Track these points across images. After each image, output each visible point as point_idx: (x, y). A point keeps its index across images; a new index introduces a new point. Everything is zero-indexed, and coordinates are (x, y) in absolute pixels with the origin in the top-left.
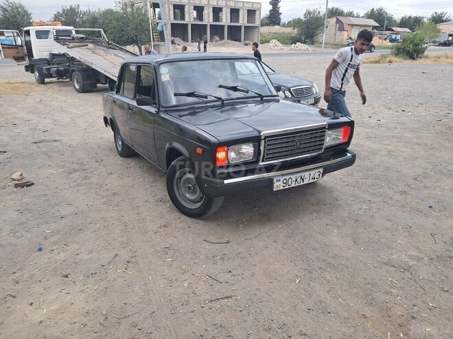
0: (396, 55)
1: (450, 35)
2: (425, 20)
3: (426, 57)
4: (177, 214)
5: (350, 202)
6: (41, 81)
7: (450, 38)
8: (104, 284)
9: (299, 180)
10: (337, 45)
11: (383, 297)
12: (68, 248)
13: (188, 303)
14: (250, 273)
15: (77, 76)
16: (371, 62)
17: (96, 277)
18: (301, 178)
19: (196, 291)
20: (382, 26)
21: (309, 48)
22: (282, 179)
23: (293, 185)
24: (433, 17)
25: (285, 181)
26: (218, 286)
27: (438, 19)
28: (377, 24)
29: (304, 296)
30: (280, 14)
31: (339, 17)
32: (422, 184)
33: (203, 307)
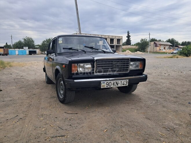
0: (180, 55)
5: (147, 100)
9: (115, 84)
10: (155, 52)
14: (81, 126)
16: (169, 58)
18: (117, 83)
19: (47, 132)
20: (174, 45)
21: (143, 53)
22: (106, 82)
23: (112, 86)
26: (60, 131)
28: (171, 44)
29: (106, 138)
30: (131, 41)
31: (155, 42)
32: (186, 94)
33: (46, 140)
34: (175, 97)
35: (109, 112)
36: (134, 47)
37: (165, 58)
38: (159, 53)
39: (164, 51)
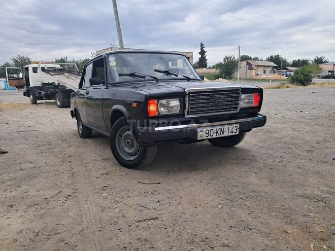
0: (292, 83)
1: (329, 72)
2: (310, 62)
3: (314, 84)
4: (118, 167)
5: (265, 158)
6: (34, 102)
7: (330, 73)
8: (43, 211)
9: (219, 132)
10: (249, 79)
11: (302, 219)
12: (20, 188)
13: (116, 223)
14: (177, 202)
15: (59, 95)
16: (274, 88)
17: (38, 207)
18: (221, 130)
19: (125, 215)
20: (279, 67)
21: (228, 81)
22: (205, 130)
23: (214, 136)
24: (316, 60)
25: (207, 132)
26: (146, 211)
27: (319, 61)
28: (276, 65)
29: (226, 217)
30: (207, 60)
31: (248, 61)
32: (324, 146)
33: (130, 226)
34: (308, 151)
35: (213, 179)
36: (213, 71)
37: (267, 88)
38: (255, 80)
39: (264, 76)
